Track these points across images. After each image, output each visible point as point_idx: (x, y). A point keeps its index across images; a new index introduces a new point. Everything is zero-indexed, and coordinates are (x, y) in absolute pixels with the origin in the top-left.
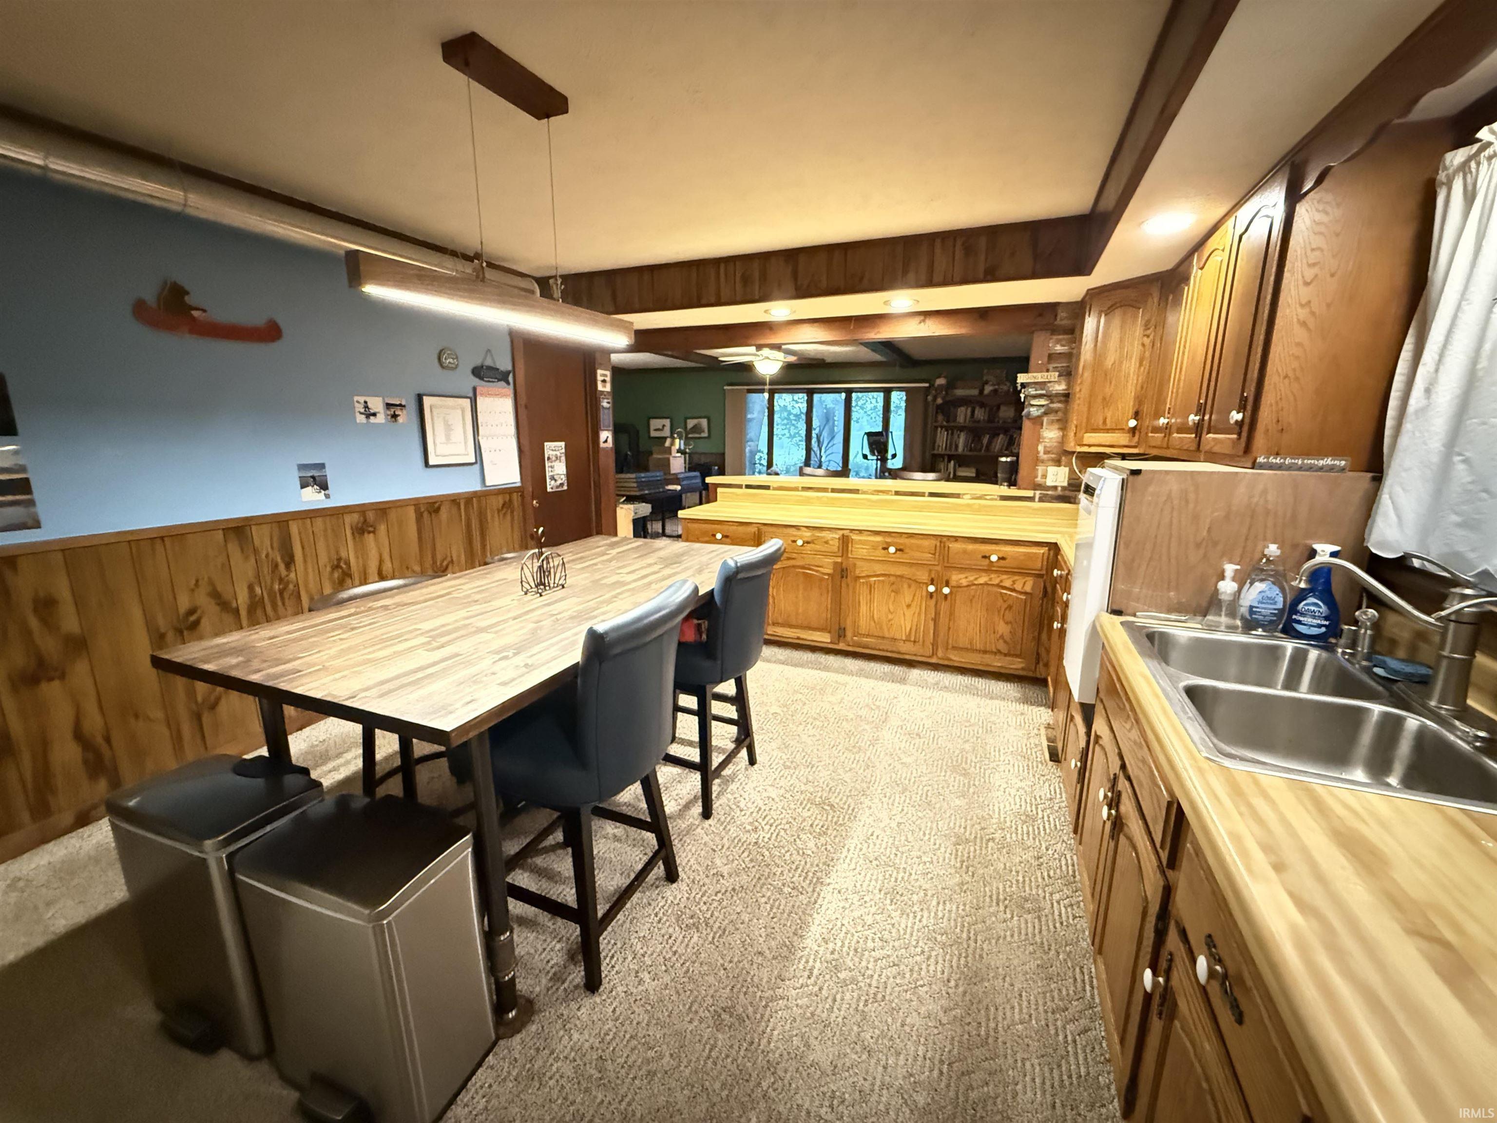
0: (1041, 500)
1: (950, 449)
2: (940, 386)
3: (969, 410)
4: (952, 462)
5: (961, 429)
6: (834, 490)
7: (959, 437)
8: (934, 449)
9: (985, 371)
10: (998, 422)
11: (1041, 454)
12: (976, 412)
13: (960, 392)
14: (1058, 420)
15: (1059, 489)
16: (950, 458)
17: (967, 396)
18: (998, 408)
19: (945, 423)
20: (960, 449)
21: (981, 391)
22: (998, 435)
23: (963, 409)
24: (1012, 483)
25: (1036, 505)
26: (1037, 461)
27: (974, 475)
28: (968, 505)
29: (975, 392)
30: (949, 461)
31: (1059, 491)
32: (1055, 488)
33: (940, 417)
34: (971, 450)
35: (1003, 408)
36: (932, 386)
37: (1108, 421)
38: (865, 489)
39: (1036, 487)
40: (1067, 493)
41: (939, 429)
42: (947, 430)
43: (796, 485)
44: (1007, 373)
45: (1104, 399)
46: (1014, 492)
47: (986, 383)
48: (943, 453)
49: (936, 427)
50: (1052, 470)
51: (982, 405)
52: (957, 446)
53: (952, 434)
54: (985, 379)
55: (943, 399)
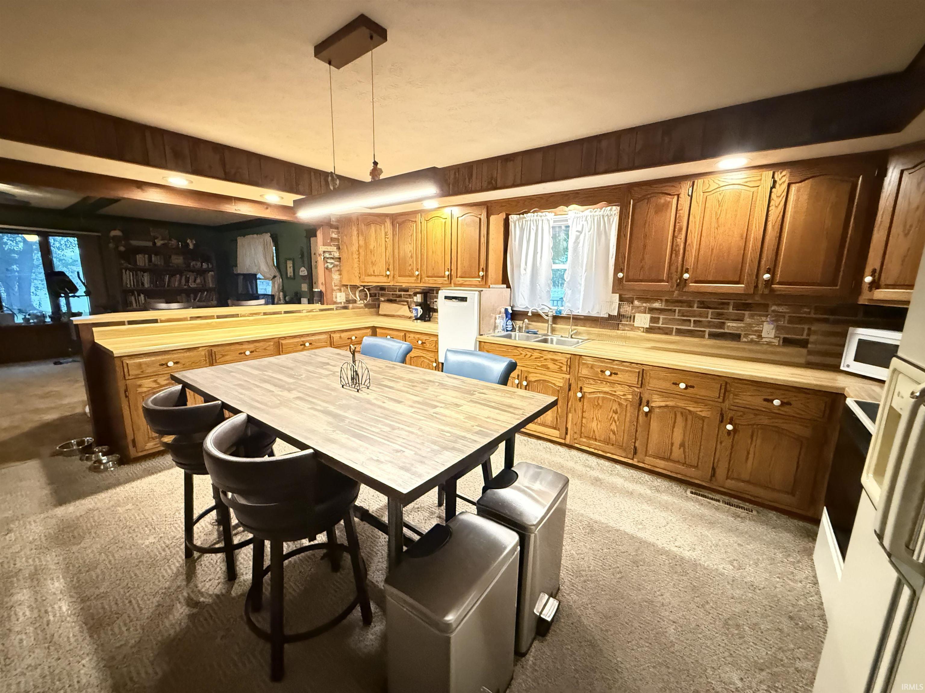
0: (337, 309)
1: (138, 286)
2: (116, 236)
3: (146, 257)
4: (142, 296)
6: (218, 317)
7: (143, 276)
10: (173, 266)
11: (333, 287)
12: (153, 259)
14: (338, 270)
15: (343, 303)
16: (139, 292)
17: (143, 246)
18: (170, 256)
19: (128, 267)
21: (154, 244)
22: (173, 275)
23: (141, 256)
24: (322, 304)
25: (335, 312)
26: (333, 290)
28: (306, 316)
29: (149, 244)
31: (343, 305)
32: (341, 303)
33: (122, 261)
35: (173, 257)
37: (375, 272)
38: (243, 313)
39: (335, 303)
40: (346, 305)
41: (124, 271)
42: (131, 272)
43: (185, 316)
45: (372, 262)
46: (325, 307)
47: (157, 238)
50: (339, 294)
51: (157, 254)
53: (136, 274)
54: (153, 235)
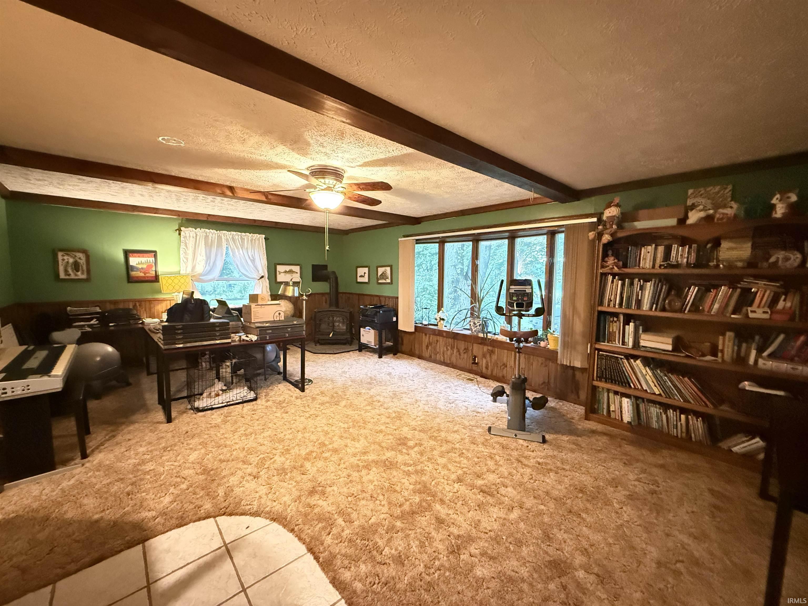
1: (629, 306)
2: (611, 218)
3: (661, 249)
4: (632, 324)
5: (646, 277)
7: (642, 288)
8: (601, 303)
9: (690, 191)
10: (717, 266)
12: (673, 253)
13: (641, 225)
16: (628, 319)
17: (657, 228)
18: (717, 243)
19: (616, 270)
20: (646, 306)
21: (682, 221)
22: (717, 287)
23: (650, 248)
27: (670, 348)
29: (672, 222)
30: (627, 323)
33: (611, 261)
34: (663, 309)
35: (725, 245)
36: (600, 221)
41: (610, 278)
42: (623, 280)
44: (733, 190)
47: (693, 207)
48: (617, 309)
49: (604, 275)
51: (683, 241)
52: (639, 303)
53: (632, 284)
54: (689, 203)
55: (612, 235)
